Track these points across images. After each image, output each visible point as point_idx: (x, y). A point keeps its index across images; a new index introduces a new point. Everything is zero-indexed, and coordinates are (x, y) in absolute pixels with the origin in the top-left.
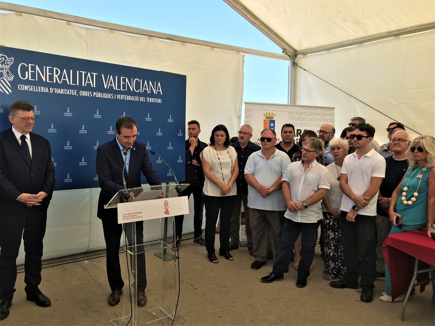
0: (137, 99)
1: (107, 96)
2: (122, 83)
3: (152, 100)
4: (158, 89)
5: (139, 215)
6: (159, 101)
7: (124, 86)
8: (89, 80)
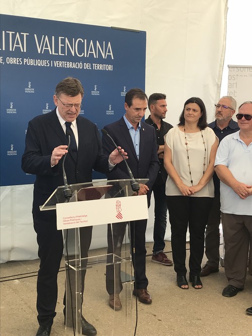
0: (80, 65)
1: (41, 63)
2: (60, 45)
3: (100, 67)
4: (108, 51)
5: (83, 219)
6: (110, 68)
7: (63, 48)
8: (18, 43)
